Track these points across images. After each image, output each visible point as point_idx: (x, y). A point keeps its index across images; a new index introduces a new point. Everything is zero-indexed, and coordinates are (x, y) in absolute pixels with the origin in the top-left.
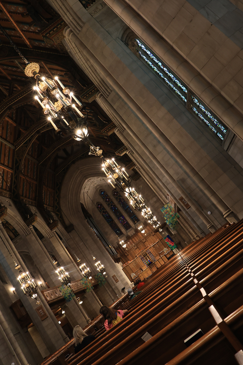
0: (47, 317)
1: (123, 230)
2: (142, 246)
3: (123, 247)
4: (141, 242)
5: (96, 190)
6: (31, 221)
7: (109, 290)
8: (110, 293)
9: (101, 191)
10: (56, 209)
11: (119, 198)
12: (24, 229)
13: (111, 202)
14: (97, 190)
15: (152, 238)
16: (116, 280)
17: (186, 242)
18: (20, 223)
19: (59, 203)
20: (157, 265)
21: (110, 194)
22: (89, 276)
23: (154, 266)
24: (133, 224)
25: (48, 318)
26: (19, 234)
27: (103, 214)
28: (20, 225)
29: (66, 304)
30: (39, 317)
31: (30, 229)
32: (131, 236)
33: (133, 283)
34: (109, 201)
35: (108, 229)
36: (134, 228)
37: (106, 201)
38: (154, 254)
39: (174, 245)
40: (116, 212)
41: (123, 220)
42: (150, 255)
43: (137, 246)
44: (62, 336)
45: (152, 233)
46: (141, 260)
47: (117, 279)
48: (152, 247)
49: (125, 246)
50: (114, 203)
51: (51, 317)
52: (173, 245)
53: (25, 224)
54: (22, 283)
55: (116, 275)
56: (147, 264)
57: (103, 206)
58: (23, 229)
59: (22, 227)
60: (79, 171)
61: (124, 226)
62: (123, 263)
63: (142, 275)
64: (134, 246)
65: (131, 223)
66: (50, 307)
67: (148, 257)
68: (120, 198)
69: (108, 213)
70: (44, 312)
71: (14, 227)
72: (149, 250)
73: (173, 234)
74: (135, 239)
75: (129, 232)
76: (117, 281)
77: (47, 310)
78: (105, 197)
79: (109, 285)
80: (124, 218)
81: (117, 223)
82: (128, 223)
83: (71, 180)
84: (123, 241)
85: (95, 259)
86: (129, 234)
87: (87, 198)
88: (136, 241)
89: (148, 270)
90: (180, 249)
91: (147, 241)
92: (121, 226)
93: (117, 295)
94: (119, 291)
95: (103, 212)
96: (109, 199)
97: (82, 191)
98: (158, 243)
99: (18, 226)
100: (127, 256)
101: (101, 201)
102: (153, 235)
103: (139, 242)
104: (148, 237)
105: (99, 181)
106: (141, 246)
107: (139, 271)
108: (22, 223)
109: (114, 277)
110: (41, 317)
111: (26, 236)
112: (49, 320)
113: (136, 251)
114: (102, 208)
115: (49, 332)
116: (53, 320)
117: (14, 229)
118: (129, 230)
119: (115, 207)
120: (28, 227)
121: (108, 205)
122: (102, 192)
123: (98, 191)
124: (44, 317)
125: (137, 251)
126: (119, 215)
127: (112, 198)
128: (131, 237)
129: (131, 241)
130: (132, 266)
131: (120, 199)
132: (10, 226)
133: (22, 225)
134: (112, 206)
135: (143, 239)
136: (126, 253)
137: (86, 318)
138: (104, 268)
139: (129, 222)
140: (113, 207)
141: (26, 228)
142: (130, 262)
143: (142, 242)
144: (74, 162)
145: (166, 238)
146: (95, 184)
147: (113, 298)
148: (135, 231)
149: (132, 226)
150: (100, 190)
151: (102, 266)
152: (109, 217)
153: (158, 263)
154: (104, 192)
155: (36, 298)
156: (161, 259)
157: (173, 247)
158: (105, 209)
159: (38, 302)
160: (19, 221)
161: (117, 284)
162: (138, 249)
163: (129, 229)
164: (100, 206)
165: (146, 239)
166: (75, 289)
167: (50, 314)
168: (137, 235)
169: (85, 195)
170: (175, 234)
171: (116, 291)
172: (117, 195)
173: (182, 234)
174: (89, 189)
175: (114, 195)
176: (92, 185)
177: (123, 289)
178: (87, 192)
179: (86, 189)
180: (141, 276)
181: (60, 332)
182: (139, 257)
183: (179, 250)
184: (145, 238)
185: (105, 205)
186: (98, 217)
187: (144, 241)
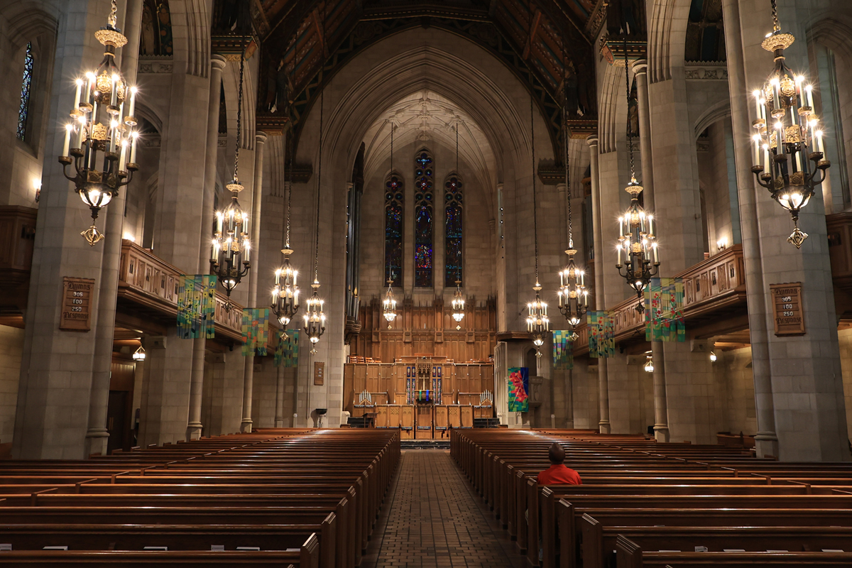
0: (86, 331)
1: (409, 279)
2: (423, 347)
3: (386, 315)
4: (429, 337)
5: (415, 142)
6: (234, 44)
7: (284, 389)
8: (281, 396)
9: (424, 153)
10: (299, 99)
11: (454, 199)
12: (196, 52)
13: (428, 195)
14: (416, 144)
15: (462, 346)
16: (320, 378)
17: (553, 416)
18: (198, 24)
19: (315, 92)
20: (439, 418)
21: (440, 175)
22: (286, 314)
23: (429, 413)
24: (442, 283)
25: (84, 335)
26: (171, 53)
27: (390, 207)
28: (192, 28)
29: (165, 339)
30: (57, 310)
31: (213, 64)
32: (416, 304)
33: (348, 413)
34: (426, 189)
35: (376, 251)
36: (439, 293)
37: (419, 185)
38: (446, 384)
39: (524, 402)
40: (424, 226)
41: (425, 258)
42: (435, 380)
43: (414, 339)
44: (92, 422)
45: (470, 335)
46: (405, 377)
47: (322, 379)
48: (453, 368)
49: (390, 317)
50: (432, 202)
51: (100, 338)
52: (520, 399)
53: (209, 38)
54: (81, 105)
55: (326, 365)
56: (418, 397)
57: (403, 191)
58: (193, 49)
59: (196, 39)
60: (423, 56)
61: (417, 274)
62: (353, 352)
63: (386, 413)
64: (407, 335)
65: (439, 278)
66: (118, 310)
67: (428, 382)
68: (456, 204)
69: (402, 216)
70: (86, 307)
71: (173, 22)
72: (443, 368)
73: (538, 375)
74: (420, 320)
75: (419, 293)
76: (319, 381)
77: (102, 310)
78: (424, 175)
79: (294, 378)
80: (431, 255)
81: (406, 252)
82: (430, 272)
83: (388, 62)
84: (394, 302)
85: (318, 286)
86: (416, 298)
87: (382, 143)
88: (420, 325)
89: (407, 412)
90: (528, 423)
91: (446, 345)
92: (411, 267)
93: (296, 415)
94: (307, 408)
95: (394, 204)
96: (429, 184)
97: (388, 114)
98: (473, 369)
99: (186, 28)
100: (373, 345)
101: (409, 175)
102: (470, 341)
103: (424, 334)
104: (453, 337)
105: (443, 124)
106: (423, 345)
107: (381, 398)
108: (204, 29)
109: (319, 366)
110: (66, 316)
111: (189, 72)
112: (86, 345)
113: (402, 349)
114: (397, 192)
115: (57, 380)
116: (98, 353)
117: (168, 27)
118: (421, 289)
119: (430, 211)
120: (212, 53)
121: (418, 197)
122: (424, 156)
123: (417, 150)
124: (76, 323)
125: (406, 350)
126: (424, 238)
127: (439, 188)
128: (416, 308)
129: (408, 316)
130: (372, 373)
131: (454, 206)
132: (163, 10)
133: (199, 37)
134: (424, 208)
135: (439, 335)
136: (377, 334)
137: (191, 417)
138: (323, 325)
139: (436, 272)
140: (425, 211)
141: (202, 52)
142: (373, 362)
143: (432, 340)
144: (426, 23)
145: (517, 372)
146: (428, 125)
147: (280, 413)
148: (434, 302)
149: (436, 287)
150: (424, 150)
151: (323, 318)
152: (400, 227)
153: (443, 413)
154: (430, 161)
155: (95, 210)
156: (458, 410)
157: (516, 406)
158: (403, 202)
159: (94, 232)
160: (197, 15)
161: (314, 390)
162: (409, 347)
163: (424, 286)
164: (395, 185)
165: (445, 340)
166: (218, 319)
167: (100, 327)
168: (433, 314)
169: (384, 130)
170: (541, 378)
171: (299, 403)
172: (454, 190)
173: (557, 390)
174: (403, 124)
175: (448, 185)
176: (418, 121)
177: (321, 412)
178: (396, 127)
179: (400, 115)
180: (380, 413)
181: (93, 408)
182: (405, 367)
183: (524, 422)
184: (445, 335)
185: (409, 193)
186: (376, 205)
187: (439, 341)
